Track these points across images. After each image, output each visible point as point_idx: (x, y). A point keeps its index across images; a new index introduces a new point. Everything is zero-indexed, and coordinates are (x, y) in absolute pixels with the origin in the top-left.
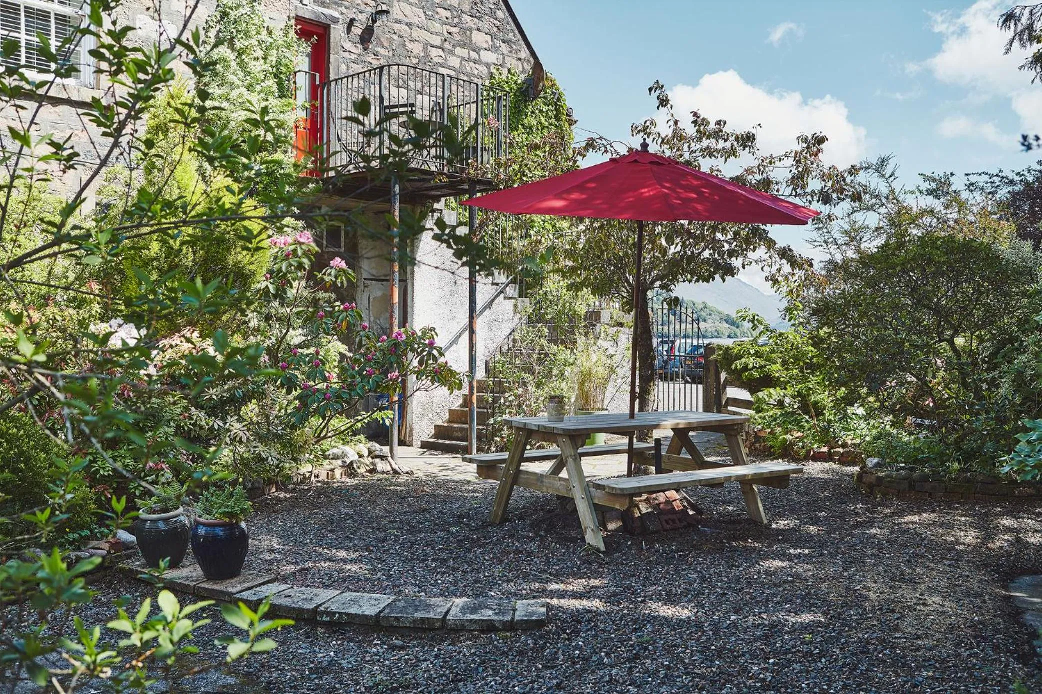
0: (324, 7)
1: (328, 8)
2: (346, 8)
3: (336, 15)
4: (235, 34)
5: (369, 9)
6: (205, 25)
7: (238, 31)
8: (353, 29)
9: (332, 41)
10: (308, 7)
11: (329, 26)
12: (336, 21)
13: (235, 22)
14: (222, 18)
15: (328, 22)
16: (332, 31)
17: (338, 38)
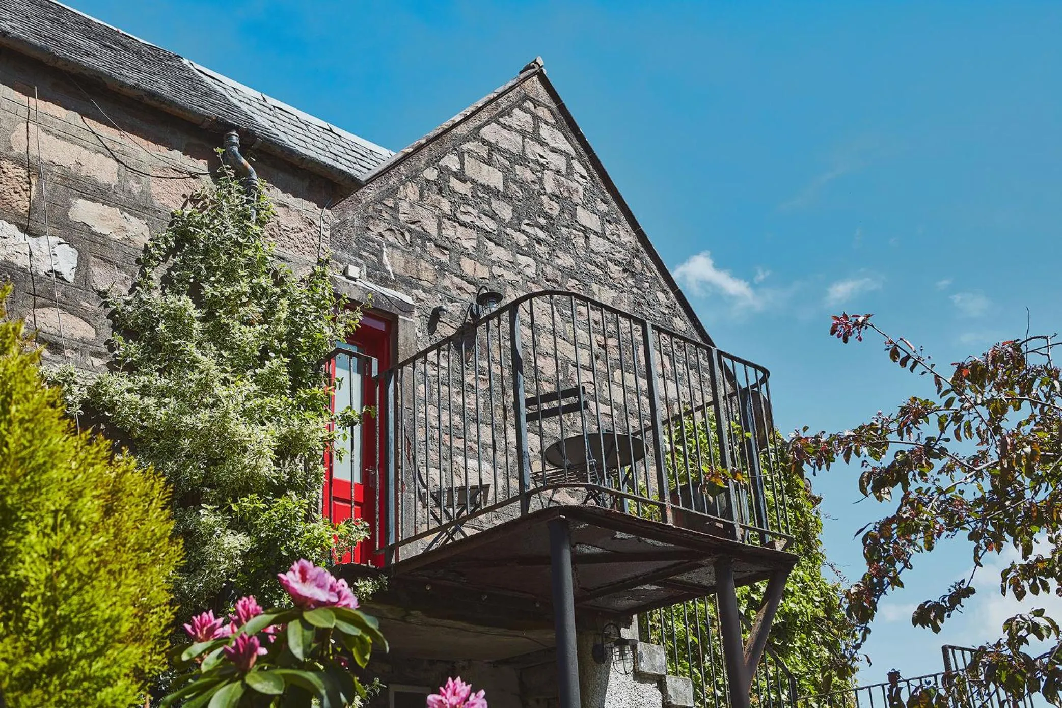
0: (386, 286)
1: (394, 288)
2: (424, 291)
3: (409, 300)
4: (204, 272)
5: (465, 296)
6: (141, 256)
7: (209, 268)
8: (439, 326)
9: (401, 341)
10: (357, 283)
11: (395, 317)
12: (407, 309)
13: (207, 251)
14: (179, 245)
15: (394, 311)
16: (401, 325)
17: (412, 339)
